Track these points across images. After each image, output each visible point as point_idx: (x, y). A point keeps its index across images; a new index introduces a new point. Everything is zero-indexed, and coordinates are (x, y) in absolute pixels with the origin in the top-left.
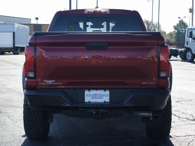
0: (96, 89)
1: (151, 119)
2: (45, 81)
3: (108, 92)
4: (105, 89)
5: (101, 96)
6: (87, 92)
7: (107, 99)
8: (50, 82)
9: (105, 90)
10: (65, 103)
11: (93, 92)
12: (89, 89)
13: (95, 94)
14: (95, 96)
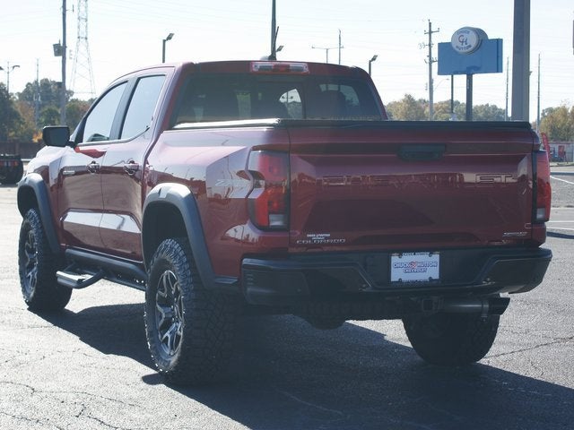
0: (415, 251)
1: (485, 316)
2: (309, 236)
3: (436, 257)
4: (431, 251)
5: (423, 268)
6: (395, 259)
7: (434, 273)
8: (319, 237)
9: (431, 253)
10: (364, 286)
11: (408, 258)
12: (400, 252)
13: (411, 263)
14: (410, 267)
